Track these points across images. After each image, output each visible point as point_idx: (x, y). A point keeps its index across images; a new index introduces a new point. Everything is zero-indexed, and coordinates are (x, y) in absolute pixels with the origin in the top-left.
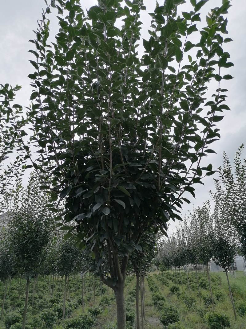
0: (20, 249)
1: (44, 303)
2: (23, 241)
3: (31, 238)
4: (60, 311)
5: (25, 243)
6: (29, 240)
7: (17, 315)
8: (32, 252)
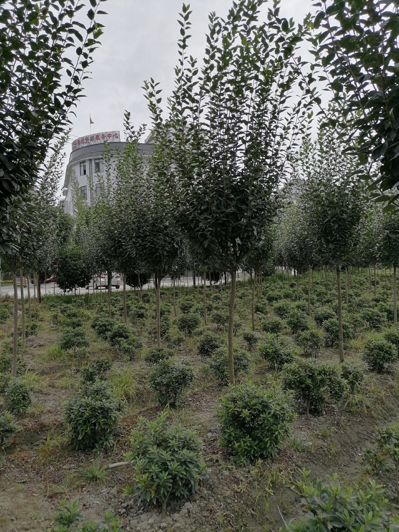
0: (321, 231)
1: (363, 302)
2: (324, 220)
3: (335, 215)
4: (390, 312)
5: (327, 222)
6: (332, 218)
7: (329, 311)
8: (338, 233)
